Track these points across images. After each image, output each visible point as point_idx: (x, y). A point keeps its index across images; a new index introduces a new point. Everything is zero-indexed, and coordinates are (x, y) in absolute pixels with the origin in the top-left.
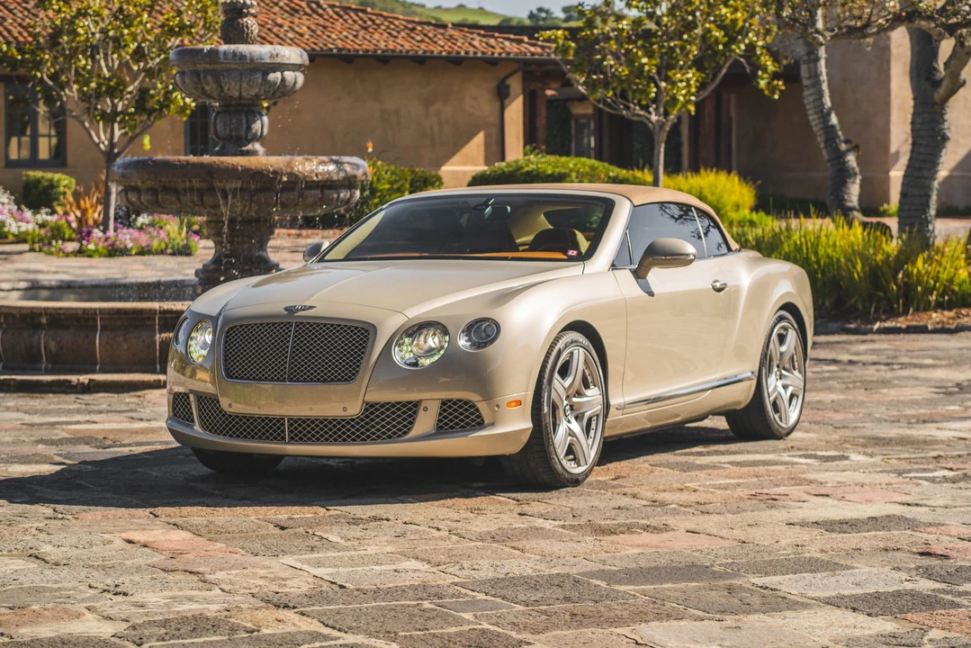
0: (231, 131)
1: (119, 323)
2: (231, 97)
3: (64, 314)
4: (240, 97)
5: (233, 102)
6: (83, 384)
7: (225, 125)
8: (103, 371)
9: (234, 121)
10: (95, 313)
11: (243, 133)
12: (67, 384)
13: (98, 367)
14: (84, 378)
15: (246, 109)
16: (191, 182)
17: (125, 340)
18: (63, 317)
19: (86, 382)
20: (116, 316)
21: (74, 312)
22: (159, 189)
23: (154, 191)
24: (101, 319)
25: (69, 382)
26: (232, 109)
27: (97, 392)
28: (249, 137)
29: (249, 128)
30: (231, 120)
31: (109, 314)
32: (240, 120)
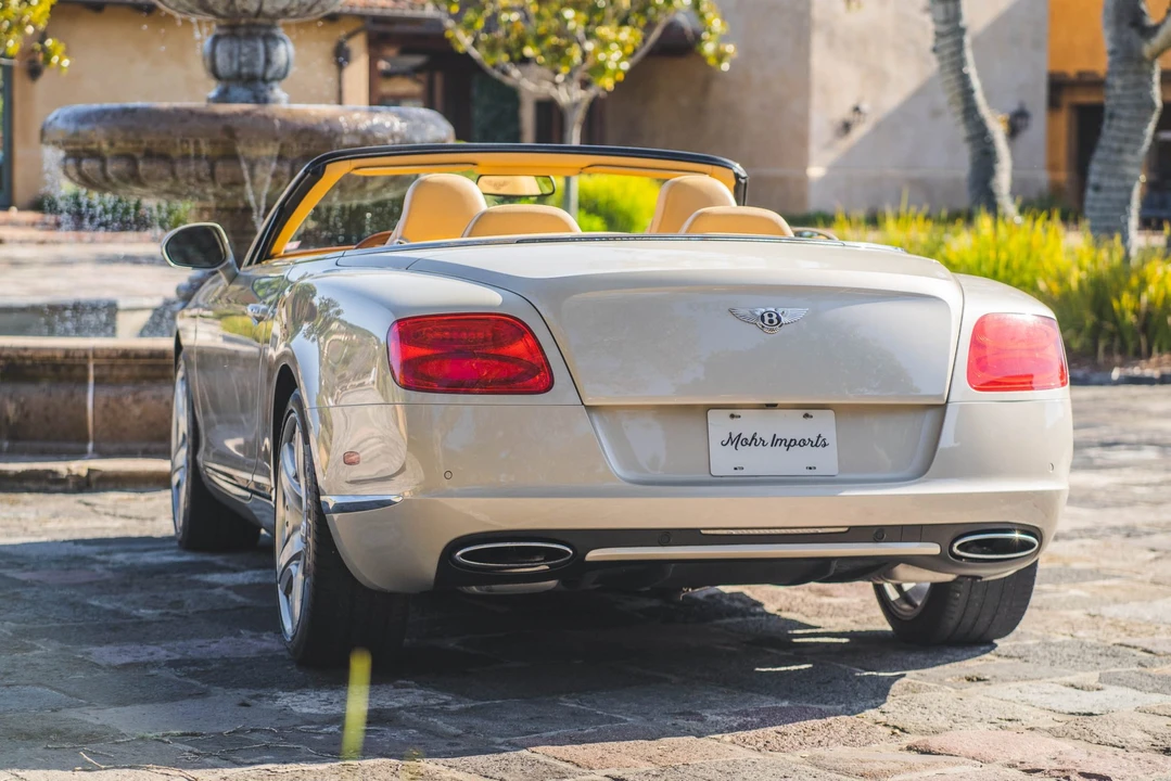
0: (240, 65)
1: (125, 372)
2: (245, 11)
3: (31, 358)
4: (259, 13)
5: (243, 21)
6: (78, 476)
7: (231, 56)
8: (102, 454)
9: (246, 50)
10: (86, 357)
11: (259, 69)
12: (50, 476)
13: (90, 446)
14: (79, 467)
15: (263, 32)
16: (197, 143)
17: (137, 401)
18: (28, 362)
19: (84, 473)
20: (120, 362)
21: (49, 354)
22: (138, 155)
23: (131, 159)
24: (95, 366)
25: (55, 473)
26: (242, 32)
27: (105, 490)
28: (270, 74)
29: (268, 61)
30: (240, 49)
31: (108, 357)
32: (255, 50)
